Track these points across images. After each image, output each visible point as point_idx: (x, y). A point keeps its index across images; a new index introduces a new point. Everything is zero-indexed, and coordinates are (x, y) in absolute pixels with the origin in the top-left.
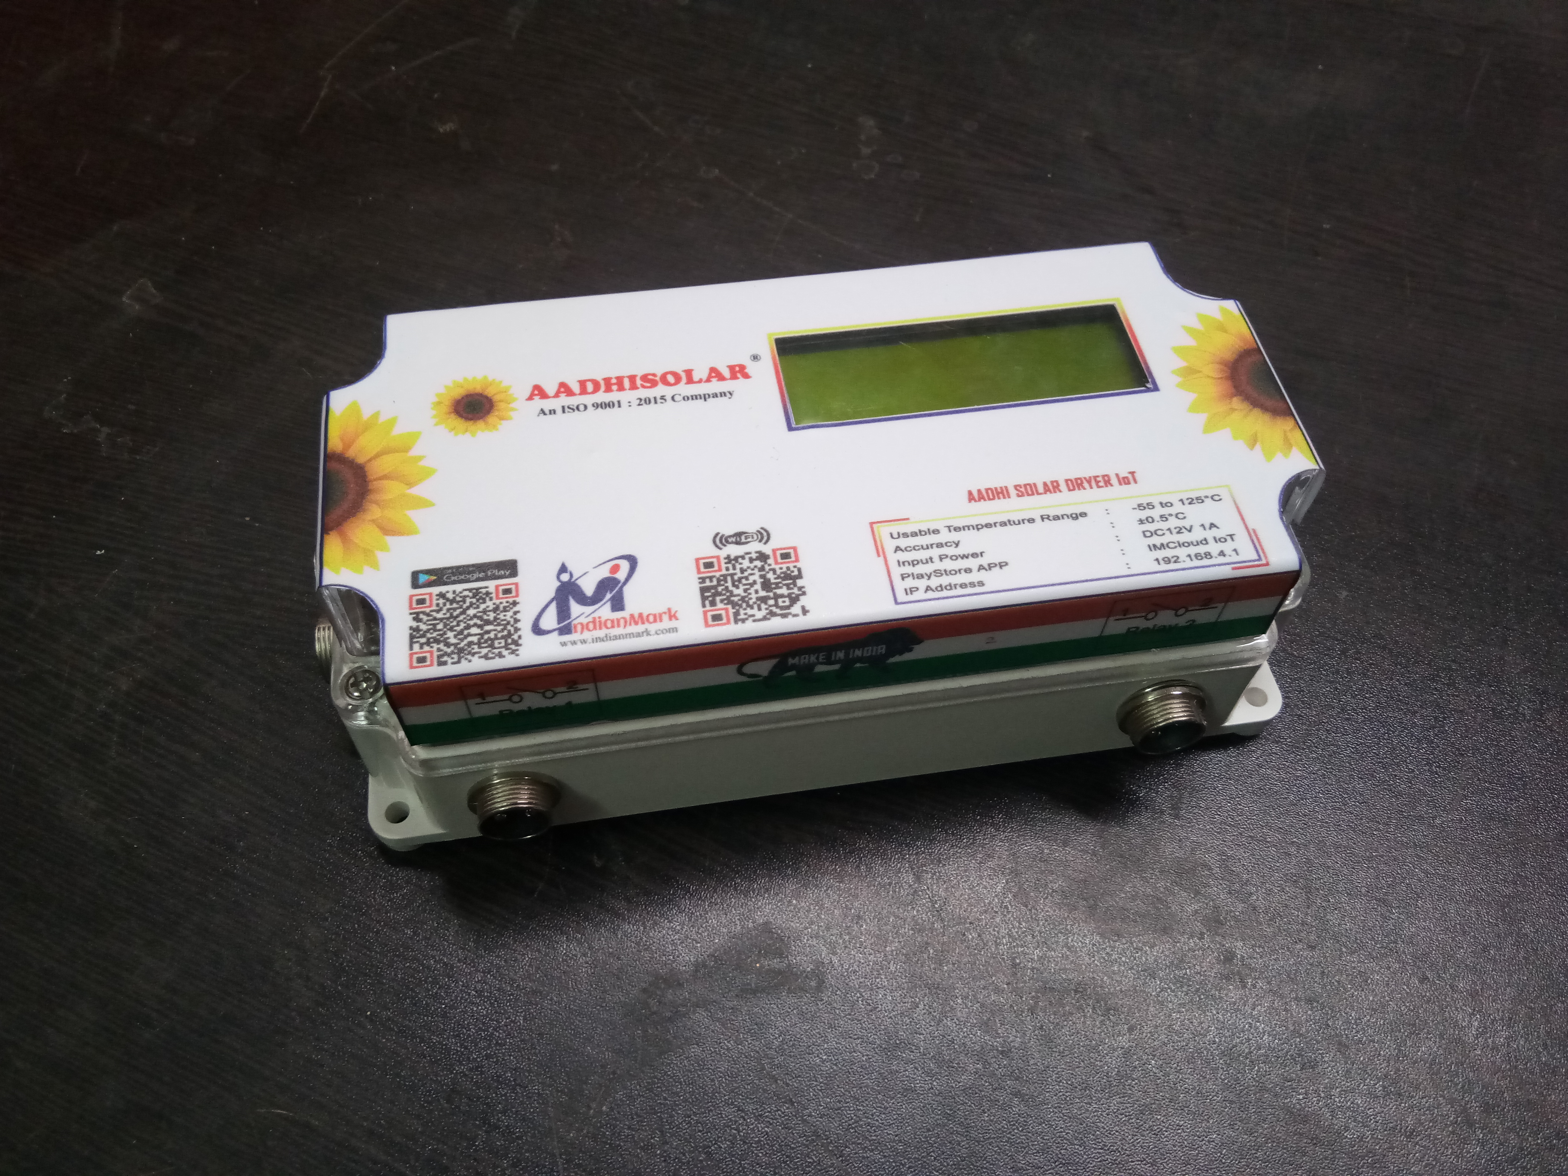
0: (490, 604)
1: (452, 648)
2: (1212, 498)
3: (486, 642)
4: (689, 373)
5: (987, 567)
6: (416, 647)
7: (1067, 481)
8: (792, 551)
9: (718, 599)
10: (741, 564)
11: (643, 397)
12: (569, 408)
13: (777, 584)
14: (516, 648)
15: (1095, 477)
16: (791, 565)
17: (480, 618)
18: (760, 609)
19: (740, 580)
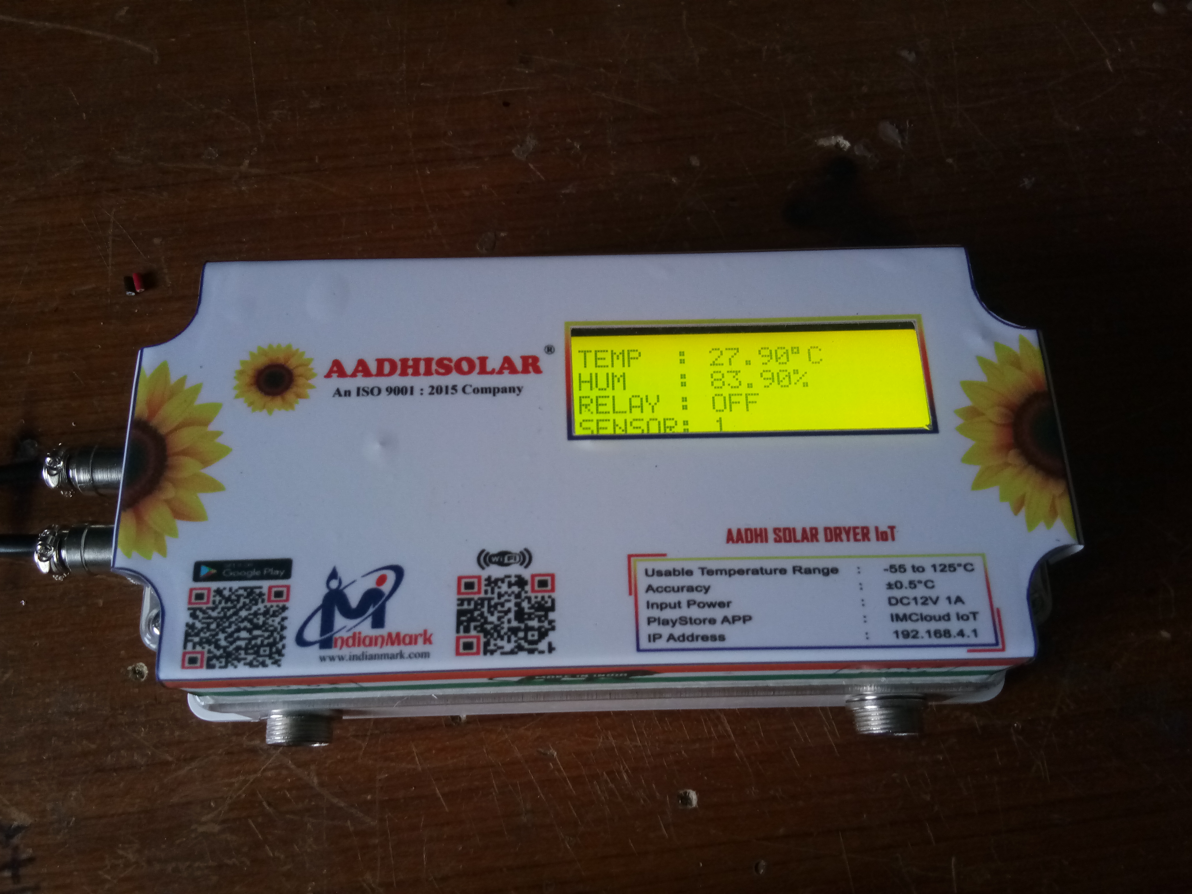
0: (261, 607)
1: (221, 651)
2: (965, 567)
3: (252, 648)
4: (483, 360)
5: (731, 620)
6: (190, 646)
7: (826, 529)
8: (549, 579)
9: (472, 625)
10: (499, 587)
11: (435, 385)
12: (364, 390)
13: (530, 614)
14: (280, 658)
15: (855, 528)
16: (546, 595)
17: (250, 621)
18: (509, 641)
19: (496, 605)
